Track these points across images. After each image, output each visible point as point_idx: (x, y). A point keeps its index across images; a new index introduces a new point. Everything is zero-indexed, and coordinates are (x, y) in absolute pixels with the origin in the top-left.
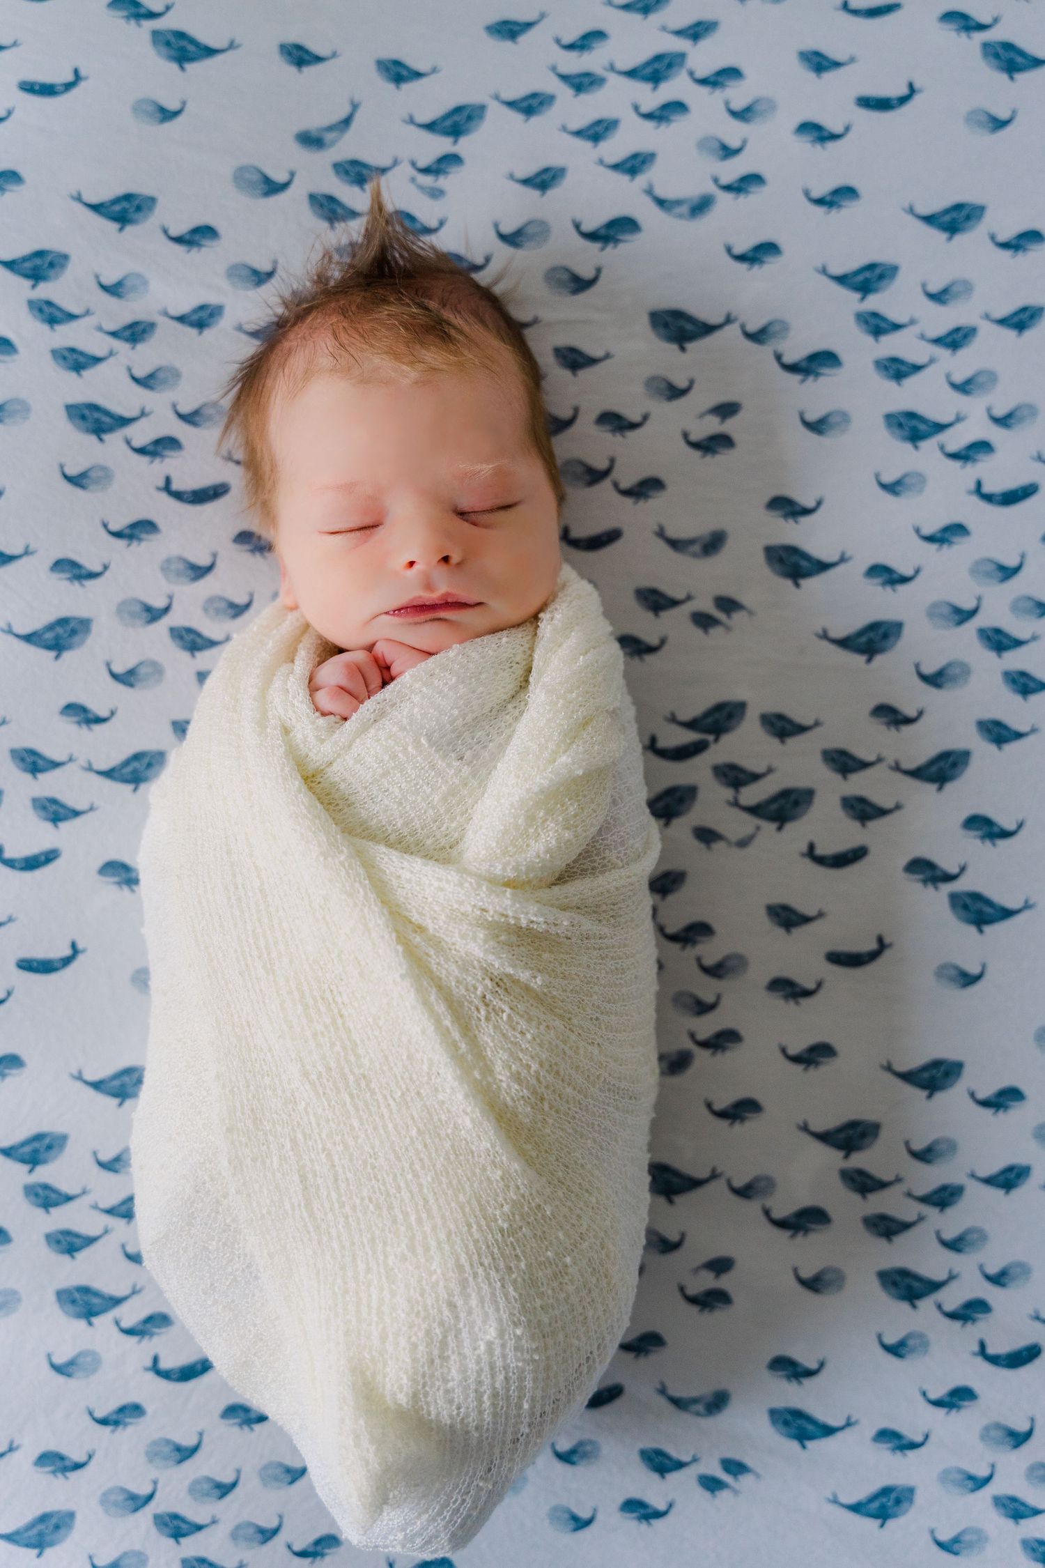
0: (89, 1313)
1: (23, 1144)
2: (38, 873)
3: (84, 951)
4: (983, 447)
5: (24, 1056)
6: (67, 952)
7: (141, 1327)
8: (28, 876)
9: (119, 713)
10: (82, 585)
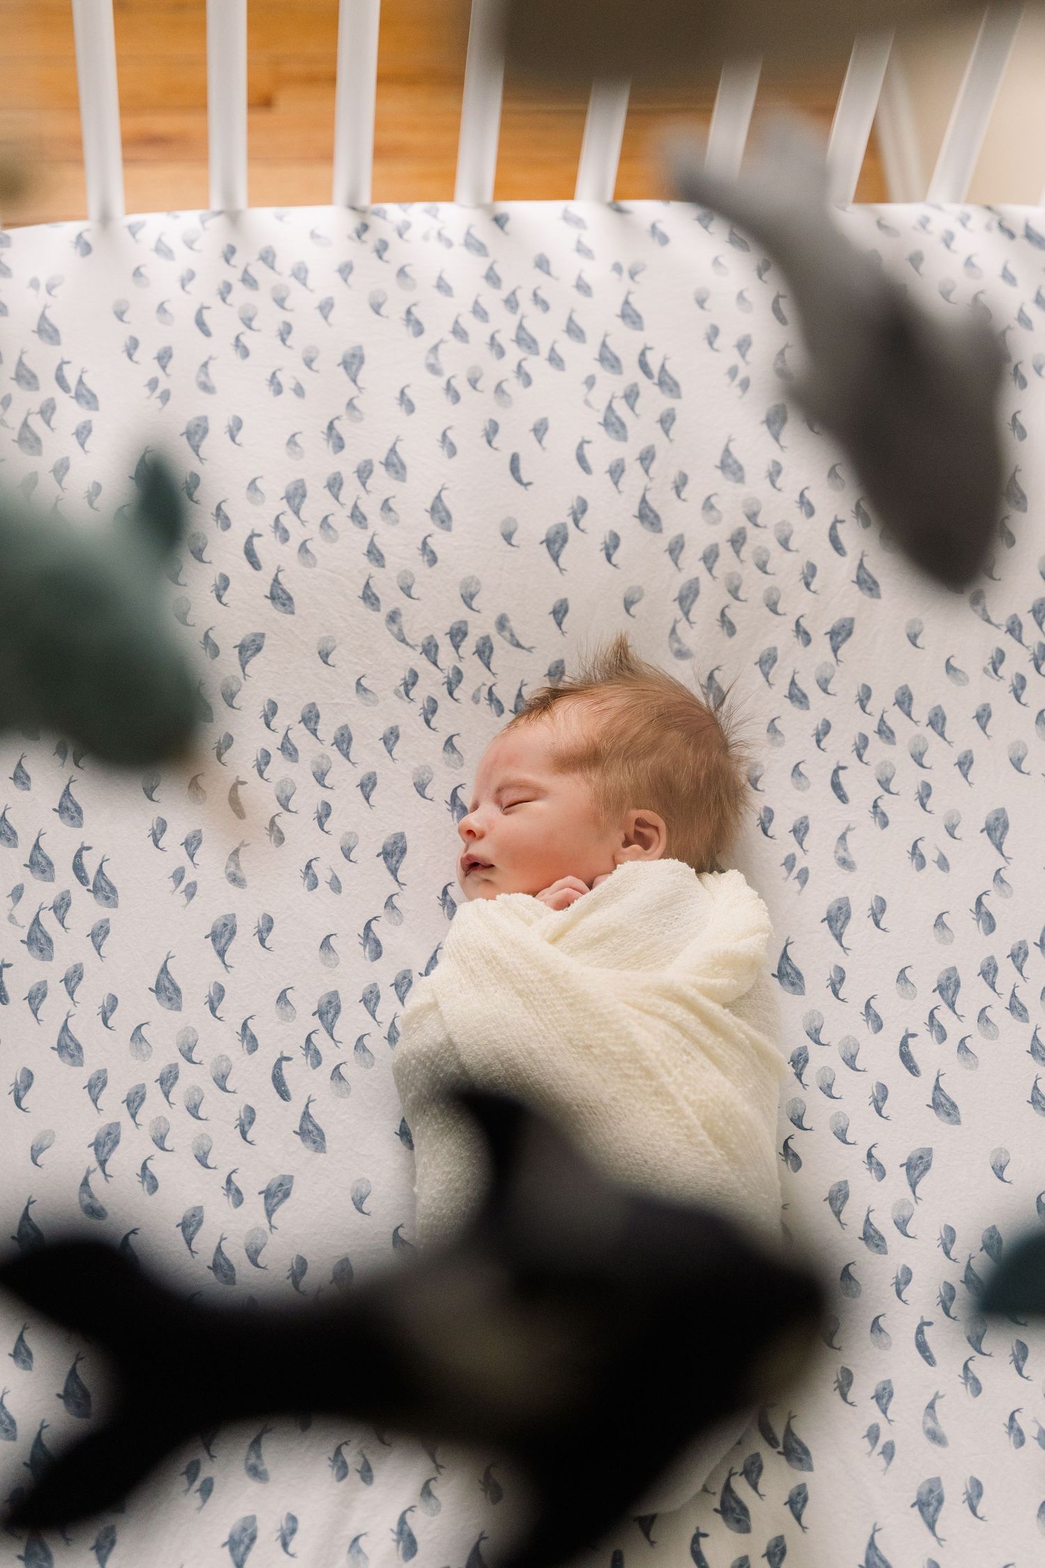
0: (289, 498)
1: (398, 458)
2: (575, 463)
3: (526, 489)
4: (942, 1036)
5: (455, 458)
6: (525, 480)
7: (280, 526)
8: (574, 457)
9: (685, 503)
10: (766, 477)
